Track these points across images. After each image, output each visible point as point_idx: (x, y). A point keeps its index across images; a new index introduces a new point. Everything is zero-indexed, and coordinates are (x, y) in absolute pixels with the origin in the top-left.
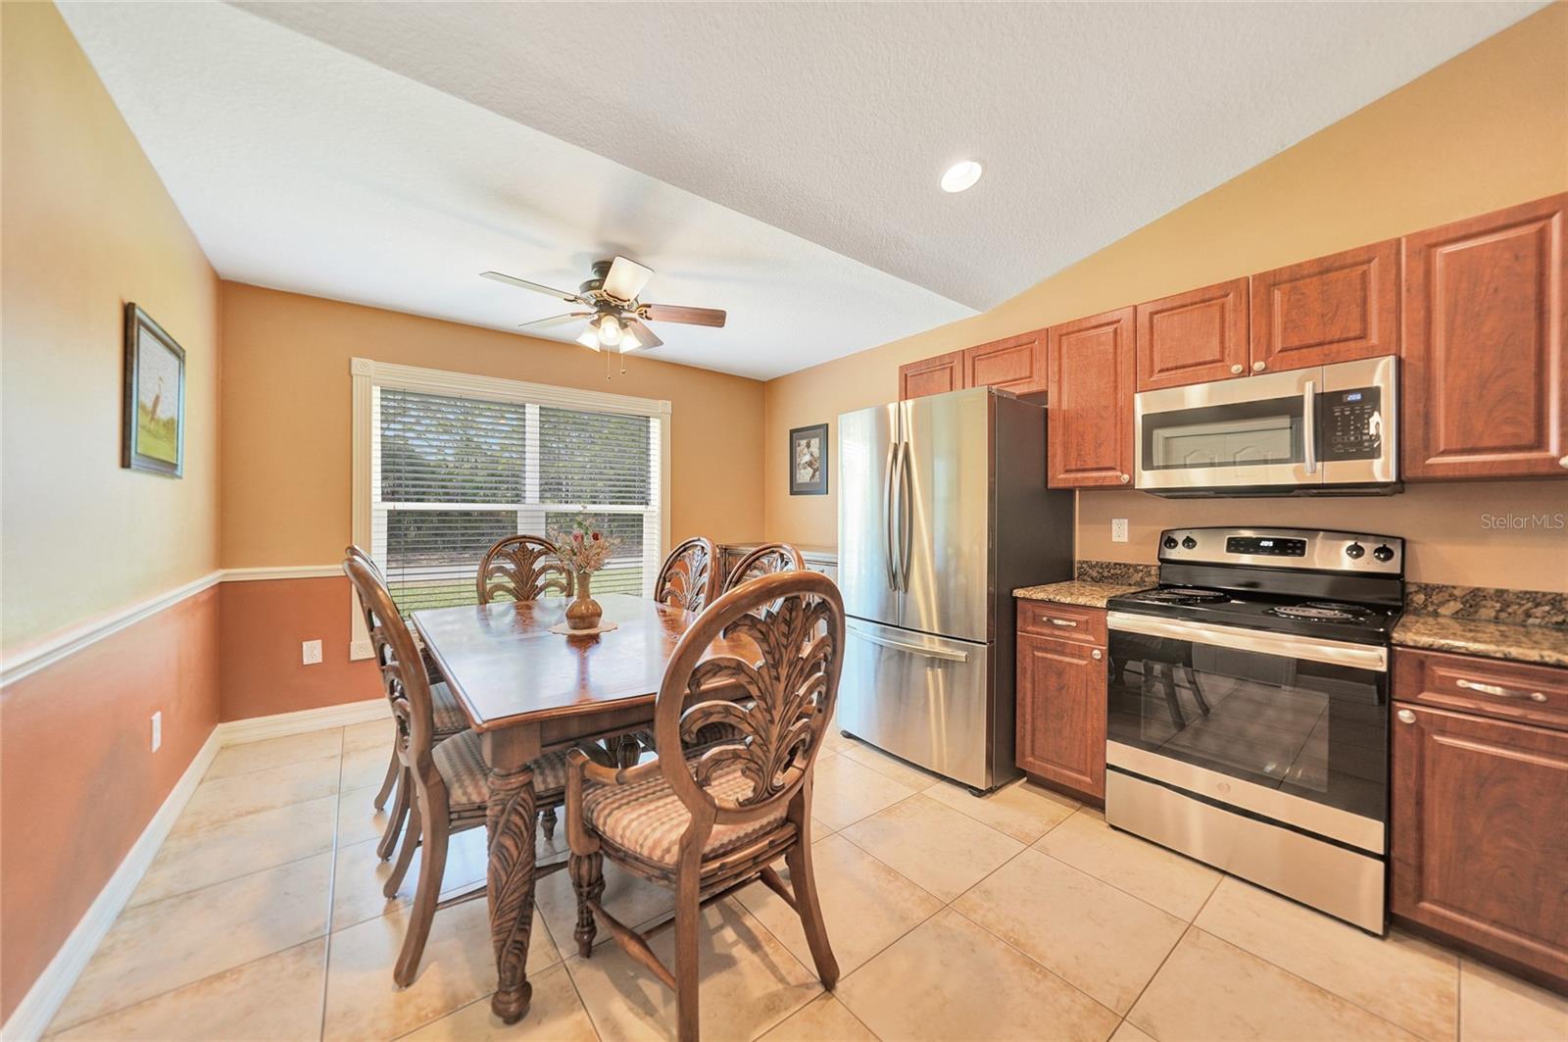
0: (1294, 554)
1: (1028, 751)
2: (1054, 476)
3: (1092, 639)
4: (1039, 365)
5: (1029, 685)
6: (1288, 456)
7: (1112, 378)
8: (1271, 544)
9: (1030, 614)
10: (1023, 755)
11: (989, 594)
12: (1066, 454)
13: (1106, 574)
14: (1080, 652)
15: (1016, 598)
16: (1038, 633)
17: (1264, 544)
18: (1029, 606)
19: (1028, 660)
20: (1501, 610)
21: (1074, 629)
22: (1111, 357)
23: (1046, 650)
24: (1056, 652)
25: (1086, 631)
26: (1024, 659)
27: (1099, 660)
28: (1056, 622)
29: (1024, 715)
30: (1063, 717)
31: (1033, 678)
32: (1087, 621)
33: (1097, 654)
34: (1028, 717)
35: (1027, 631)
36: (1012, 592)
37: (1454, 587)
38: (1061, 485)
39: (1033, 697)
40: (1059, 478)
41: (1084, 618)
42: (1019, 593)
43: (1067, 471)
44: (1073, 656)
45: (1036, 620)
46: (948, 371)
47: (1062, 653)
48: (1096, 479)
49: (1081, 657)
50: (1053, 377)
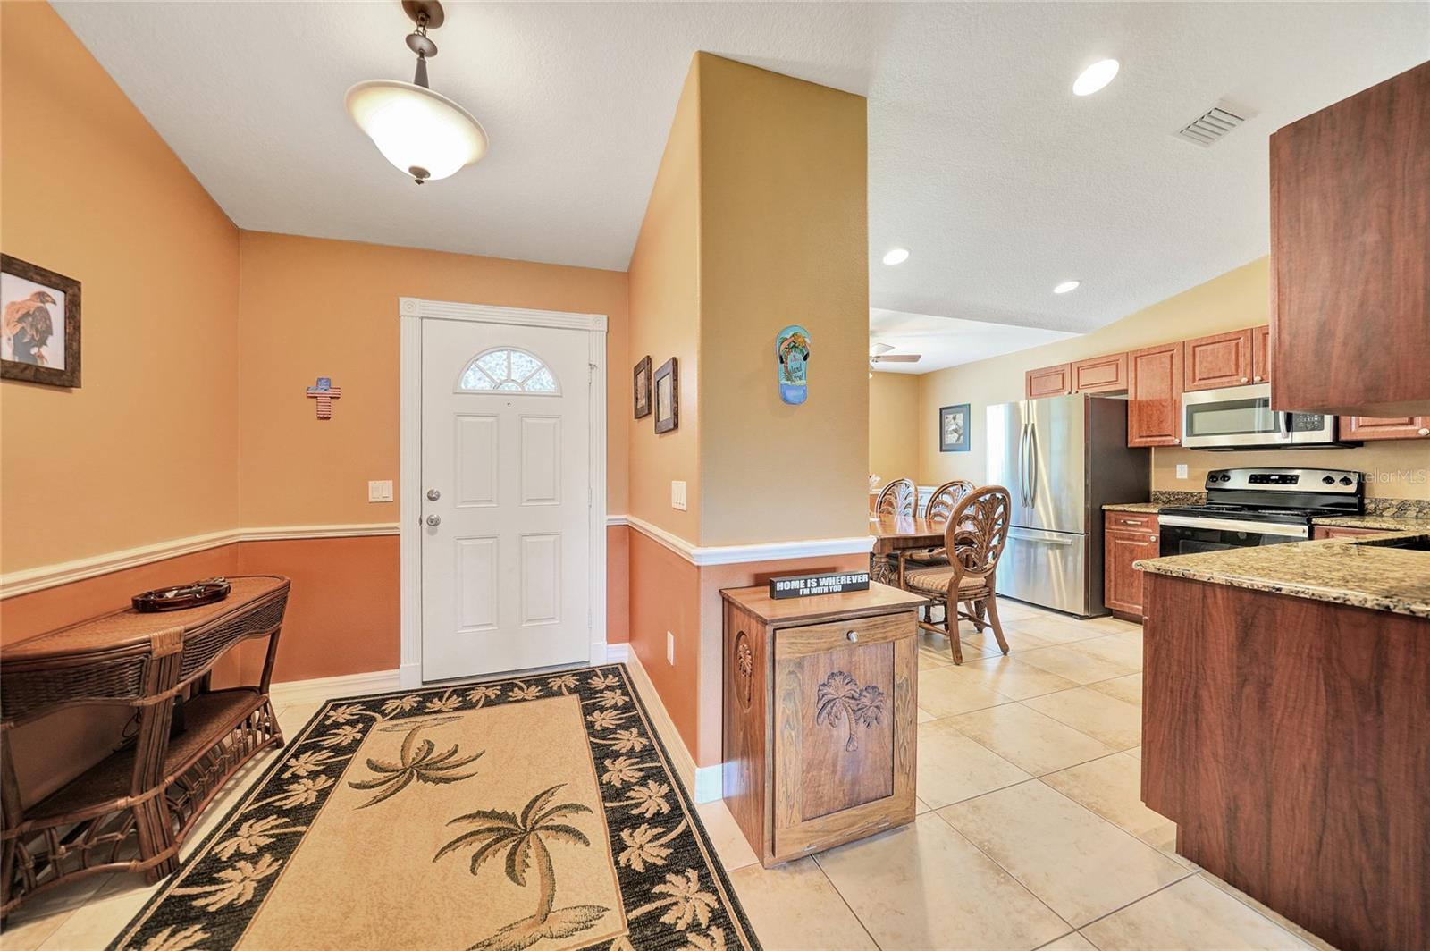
0: (1291, 483)
1: (1112, 597)
2: (1131, 441)
3: (1150, 531)
4: (1122, 374)
5: (1113, 560)
6: (1273, 428)
7: (1169, 383)
8: (1277, 477)
9: (1113, 519)
10: (1109, 599)
11: (1086, 510)
12: (1140, 427)
13: (1172, 498)
14: (1144, 539)
15: (1104, 510)
16: (1118, 530)
17: (1273, 478)
18: (1112, 514)
19: (1112, 545)
20: (1419, 512)
21: (1141, 526)
22: (1169, 370)
23: (1123, 539)
24: (1129, 539)
25: (1147, 527)
26: (1110, 544)
27: (1155, 542)
28: (1129, 522)
29: (1109, 577)
30: (1133, 576)
31: (1115, 555)
32: (1148, 522)
33: (1153, 539)
34: (1112, 578)
35: (1111, 528)
36: (1101, 507)
37: (1392, 500)
38: (1137, 445)
39: (1115, 566)
40: (1136, 441)
41: (1146, 520)
42: (1105, 507)
43: (1141, 437)
44: (1139, 541)
45: (1117, 522)
46: (1061, 376)
47: (1133, 540)
48: (1160, 442)
49: (1143, 541)
50: (1132, 382)
